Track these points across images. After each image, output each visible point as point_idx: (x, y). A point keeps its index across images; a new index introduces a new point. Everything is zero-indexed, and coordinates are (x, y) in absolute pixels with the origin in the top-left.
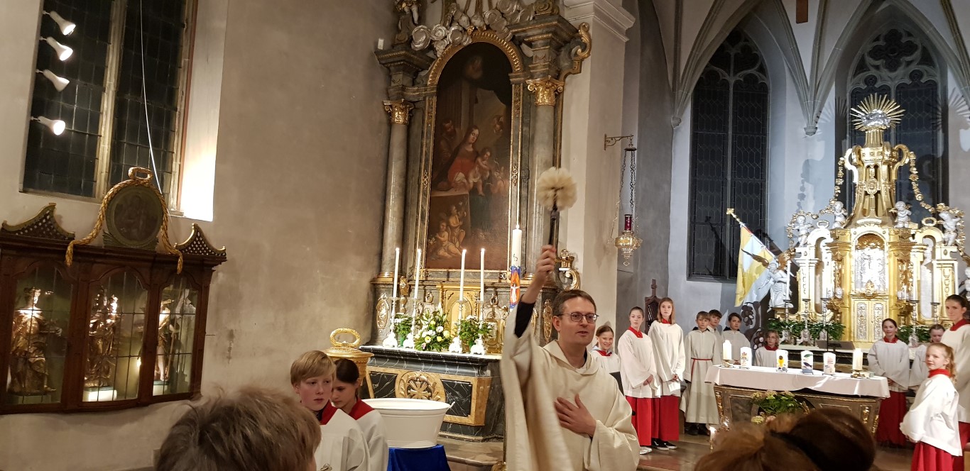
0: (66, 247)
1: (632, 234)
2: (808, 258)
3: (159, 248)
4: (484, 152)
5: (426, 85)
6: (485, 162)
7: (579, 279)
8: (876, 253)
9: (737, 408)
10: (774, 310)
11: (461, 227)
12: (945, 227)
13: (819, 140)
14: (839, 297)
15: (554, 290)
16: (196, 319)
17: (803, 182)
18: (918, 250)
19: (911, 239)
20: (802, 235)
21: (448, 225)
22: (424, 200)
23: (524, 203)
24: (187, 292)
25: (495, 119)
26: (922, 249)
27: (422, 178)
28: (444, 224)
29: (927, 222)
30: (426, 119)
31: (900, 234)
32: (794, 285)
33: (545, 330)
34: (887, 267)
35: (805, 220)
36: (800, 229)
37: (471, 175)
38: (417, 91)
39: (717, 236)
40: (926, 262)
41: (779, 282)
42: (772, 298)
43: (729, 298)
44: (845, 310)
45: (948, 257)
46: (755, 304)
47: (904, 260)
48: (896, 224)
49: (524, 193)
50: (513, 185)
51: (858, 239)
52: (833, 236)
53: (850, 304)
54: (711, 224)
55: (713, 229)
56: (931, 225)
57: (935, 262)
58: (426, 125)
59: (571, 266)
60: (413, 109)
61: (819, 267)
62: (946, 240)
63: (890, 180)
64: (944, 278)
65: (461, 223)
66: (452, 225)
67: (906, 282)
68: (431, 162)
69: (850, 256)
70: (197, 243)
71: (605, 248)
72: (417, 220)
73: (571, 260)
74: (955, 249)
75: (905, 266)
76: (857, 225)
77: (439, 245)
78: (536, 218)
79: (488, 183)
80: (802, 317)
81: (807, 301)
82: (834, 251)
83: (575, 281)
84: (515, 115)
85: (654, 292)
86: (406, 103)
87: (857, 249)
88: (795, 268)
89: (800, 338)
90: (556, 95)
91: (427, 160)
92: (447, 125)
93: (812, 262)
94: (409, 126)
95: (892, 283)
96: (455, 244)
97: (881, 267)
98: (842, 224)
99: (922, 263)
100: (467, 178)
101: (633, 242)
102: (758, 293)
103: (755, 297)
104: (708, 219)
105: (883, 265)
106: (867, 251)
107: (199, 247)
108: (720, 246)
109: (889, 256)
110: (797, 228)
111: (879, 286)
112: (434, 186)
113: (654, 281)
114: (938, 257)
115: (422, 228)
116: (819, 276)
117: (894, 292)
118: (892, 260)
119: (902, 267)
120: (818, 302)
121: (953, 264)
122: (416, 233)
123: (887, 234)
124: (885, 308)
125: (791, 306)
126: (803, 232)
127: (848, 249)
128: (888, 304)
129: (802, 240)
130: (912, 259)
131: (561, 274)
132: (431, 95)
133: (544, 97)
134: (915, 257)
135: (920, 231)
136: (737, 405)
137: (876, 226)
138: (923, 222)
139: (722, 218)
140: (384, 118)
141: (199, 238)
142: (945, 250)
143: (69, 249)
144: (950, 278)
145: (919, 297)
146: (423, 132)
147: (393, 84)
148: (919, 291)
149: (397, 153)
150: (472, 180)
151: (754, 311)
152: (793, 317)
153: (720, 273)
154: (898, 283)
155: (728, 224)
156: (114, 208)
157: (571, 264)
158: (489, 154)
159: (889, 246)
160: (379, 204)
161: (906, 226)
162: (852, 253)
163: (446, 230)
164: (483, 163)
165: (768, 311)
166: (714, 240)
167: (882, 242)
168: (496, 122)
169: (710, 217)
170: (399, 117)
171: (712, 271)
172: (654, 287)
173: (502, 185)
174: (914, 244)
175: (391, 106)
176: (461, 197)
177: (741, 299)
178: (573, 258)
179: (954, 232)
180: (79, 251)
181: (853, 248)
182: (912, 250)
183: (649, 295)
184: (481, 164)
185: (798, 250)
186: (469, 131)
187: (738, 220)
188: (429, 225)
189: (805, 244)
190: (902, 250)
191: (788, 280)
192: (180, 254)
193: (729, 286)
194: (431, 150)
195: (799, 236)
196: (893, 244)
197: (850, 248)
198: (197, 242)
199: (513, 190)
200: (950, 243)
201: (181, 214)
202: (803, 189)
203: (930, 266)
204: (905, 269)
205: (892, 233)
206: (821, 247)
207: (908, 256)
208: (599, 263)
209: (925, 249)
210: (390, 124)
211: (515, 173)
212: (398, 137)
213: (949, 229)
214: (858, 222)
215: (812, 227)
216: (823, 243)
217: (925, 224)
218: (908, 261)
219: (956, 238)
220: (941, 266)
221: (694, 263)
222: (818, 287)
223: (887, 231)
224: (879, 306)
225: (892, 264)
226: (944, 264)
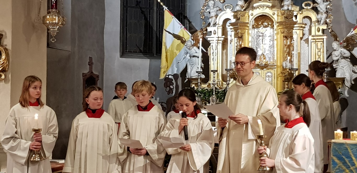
1: (59, 13)
2: (216, 36)
8: (268, 31)
10: (190, 80)
12: (319, 9)
18: (298, 28)
19: (294, 18)
20: (212, 17)
26: (302, 27)
29: (306, 5)
31: (285, 15)
32: (206, 59)
34: (275, 42)
35: (214, 4)
36: (211, 11)
39: (146, 19)
40: (304, 38)
41: (194, 56)
42: (189, 70)
43: (155, 71)
45: (320, 33)
46: (175, 76)
47: (289, 36)
48: (283, 6)
51: (255, 19)
52: (235, 17)
54: (141, 8)
55: (142, 12)
56: (309, 8)
61: (225, 43)
62: (319, 20)
64: (317, 50)
67: (290, 54)
69: (248, 34)
74: (325, 27)
75: (289, 41)
76: (253, 8)
80: (212, 86)
81: (214, 71)
82: (236, 30)
85: (91, 68)
87: (253, 28)
88: (206, 44)
93: (219, 39)
95: (279, 56)
97: (272, 42)
98: (242, 7)
99: (301, 38)
101: (59, 20)
102: (178, 67)
103: (175, 70)
104: (138, 3)
105: (273, 41)
106: (262, 30)
108: (148, 27)
109: (277, 34)
110: (208, 10)
111: (270, 58)
113: (91, 58)
114: (313, 33)
116: (225, 51)
117: (280, 62)
118: (279, 36)
119: (287, 42)
120: (225, 72)
121: (323, 39)
123: (276, 16)
124: (273, 76)
125: (203, 76)
126: (213, 14)
127: (247, 28)
128: (276, 72)
129: (212, 21)
130: (295, 36)
134: (297, 33)
135: (300, 12)
137: (268, 9)
138: (303, 5)
139: (150, 3)
142: (319, 28)
144: (322, 50)
145: (299, 66)
148: (299, 61)
151: (174, 81)
152: (205, 86)
153: (149, 51)
154: (283, 55)
155: (155, 8)
159: (277, 24)
161: (290, 8)
162: (250, 32)
165: (185, 82)
166: (143, 22)
167: (273, 22)
169: (140, 2)
171: (142, 49)
172: (91, 64)
174: (295, 23)
177: (164, 72)
179: (325, 13)
181: (251, 27)
182: (295, 28)
183: (86, 71)
185: (209, 29)
187: (162, 4)
189: (215, 25)
190: (286, 28)
191: (200, 54)
193: (155, 62)
195: (210, 18)
196: (280, 23)
197: (248, 27)
200: (322, 22)
203: (307, 41)
204: (288, 43)
205: (280, 14)
206: (227, 27)
207: (292, 33)
213: (322, 11)
214: (255, 5)
215: (220, 10)
216: (228, 24)
217: (305, 7)
218: (292, 37)
219: (327, 18)
220: (315, 41)
221: (126, 42)
222: (225, 61)
223: (276, 12)
224: (269, 74)
225: (279, 40)
226: (318, 39)
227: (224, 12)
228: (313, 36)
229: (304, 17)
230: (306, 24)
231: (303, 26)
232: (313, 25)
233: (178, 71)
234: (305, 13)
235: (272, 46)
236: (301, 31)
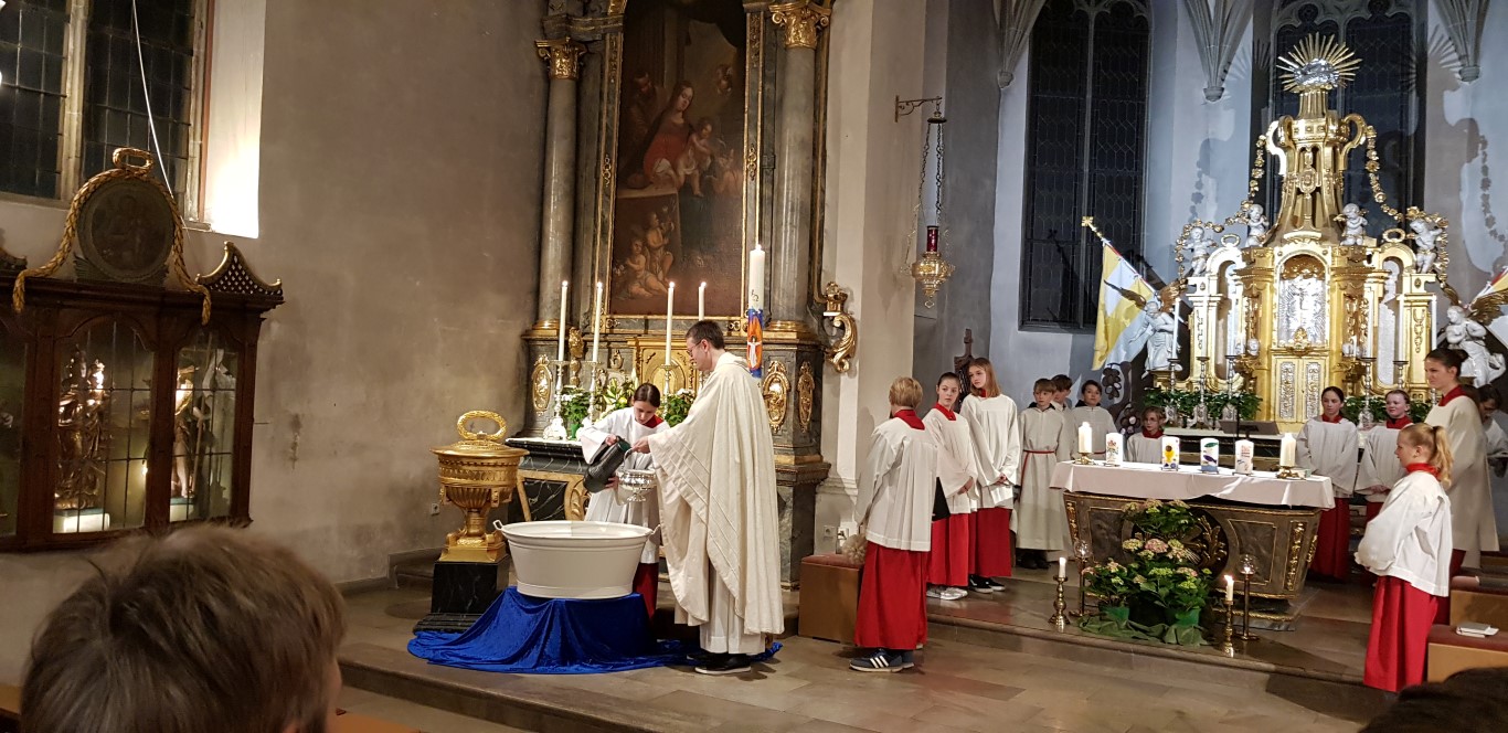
0: (13, 281)
1: (940, 258)
2: (1205, 293)
3: (170, 281)
4: (701, 126)
5: (606, 14)
6: (703, 141)
7: (854, 329)
8: (1312, 286)
9: (1100, 527)
10: (1153, 375)
11: (666, 248)
12: (1419, 243)
13: (1226, 108)
14: (1253, 353)
15: (815, 346)
16: (237, 397)
17: (1200, 175)
18: (1376, 280)
19: (1365, 262)
20: (1198, 258)
21: (646, 244)
22: (606, 203)
23: (767, 208)
24: (221, 353)
25: (720, 71)
26: (1382, 277)
27: (602, 167)
28: (639, 243)
29: (1390, 236)
30: (607, 70)
31: (1350, 255)
32: (1185, 336)
33: (802, 410)
34: (1327, 306)
35: (1203, 235)
36: (1196, 247)
37: (681, 162)
38: (592, 23)
39: (1066, 261)
40: (1386, 299)
41: (1162, 331)
42: (1151, 356)
43: (1083, 357)
44: (1262, 374)
45: (1422, 290)
46: (1123, 365)
47: (1355, 296)
48: (1345, 239)
49: (767, 192)
50: (749, 179)
51: (1285, 264)
52: (1246, 258)
53: (1270, 365)
54: (1057, 242)
55: (1059, 249)
56: (1396, 240)
57: (1401, 298)
58: (606, 80)
59: (842, 308)
60: (584, 54)
61: (1223, 306)
62: (1420, 264)
63: (1335, 171)
64: (1414, 323)
65: (666, 241)
66: (652, 244)
67: (1356, 330)
68: (615, 141)
69: (1272, 290)
70: (233, 274)
71: (895, 279)
72: (595, 236)
73: (842, 299)
74: (1432, 278)
75: (1355, 305)
76: (1283, 242)
77: (631, 276)
78: (786, 232)
79: (709, 177)
80: (1195, 385)
81: (1204, 360)
82: (1247, 282)
83: (848, 333)
84: (752, 64)
85: (969, 349)
86: (573, 43)
87: (1282, 278)
88: (1186, 310)
89: (1192, 418)
90: (818, 31)
91: (609, 138)
92: (641, 80)
93: (1212, 299)
94: (578, 81)
95: (1334, 332)
96: (656, 275)
97: (1319, 307)
98: (1260, 240)
99: (1380, 299)
100: (674, 167)
101: (941, 270)
102: (1127, 350)
103: (1123, 355)
104: (1052, 234)
105: (1322, 304)
106: (1299, 281)
107: (237, 280)
108: (1070, 277)
109: (1332, 290)
110: (1190, 246)
111: (1315, 336)
112: (621, 181)
113: (969, 332)
114: (1406, 289)
115: (603, 250)
116: (1223, 322)
117: (1337, 343)
118: (1335, 295)
119: (1351, 307)
120: (1220, 362)
121: (1429, 302)
122: (594, 258)
123: (1330, 256)
124: (1323, 370)
125: (1179, 368)
126: (1199, 253)
127: (1270, 279)
128: (1327, 364)
129: (1198, 266)
130: (1368, 295)
131: (826, 322)
132: (614, 31)
133: (798, 33)
134: (1371, 290)
135: (1380, 249)
136: (1099, 522)
137: (1313, 242)
138: (1385, 236)
139: (1074, 233)
140: (538, 69)
141: (236, 265)
142: (1418, 280)
143: (17, 284)
144: (1424, 323)
145: (1375, 352)
146: (601, 94)
147: (551, 13)
148: (1375, 343)
149: (561, 126)
150: (683, 171)
151: (1121, 376)
152: (1181, 386)
153: (1070, 317)
154: (1344, 331)
155: (1084, 242)
156: (90, 216)
157: (842, 305)
158: (709, 128)
159: (1332, 273)
160: (532, 211)
161: (1359, 242)
162: (1276, 285)
163: (643, 253)
164: (700, 144)
165: (1144, 376)
166: (1060, 267)
167: (1323, 268)
168: (721, 75)
169: (1055, 232)
170: (562, 67)
171: (1057, 315)
172: (968, 341)
173: (732, 179)
174: (1370, 270)
175: (548, 49)
176: (666, 199)
177: (1101, 358)
178: (846, 296)
179: (1432, 251)
180: (34, 287)
181: (1277, 277)
182: (1368, 280)
183: (961, 354)
184: (698, 145)
185: (1192, 281)
186: (677, 91)
187: (1099, 234)
188: (615, 243)
189: (1203, 272)
190: (1351, 280)
191: (1175, 328)
192: (206, 292)
193: (1083, 339)
194: (616, 122)
195: (1194, 260)
196: (1338, 271)
197: (1272, 277)
198: (233, 272)
199: (750, 188)
200: (1425, 269)
201: (207, 227)
202: (1199, 185)
203: (1394, 305)
204: (1355, 309)
205: (1337, 253)
206: (1227, 275)
207: (1361, 289)
208: (886, 306)
209: (1387, 279)
210: (548, 78)
211: (752, 160)
212: (562, 99)
213: (1425, 247)
214: (1286, 236)
215: (1213, 245)
216: (1229, 270)
217: (1388, 240)
218: (1361, 297)
219: (1435, 260)
220: (1411, 305)
221: (1029, 304)
222: (1221, 339)
223: (1330, 250)
224: (1315, 367)
225: (1335, 302)
226: (1416, 301)
227: (1221, 249)
228: (1406, 295)
229: (1387, 260)
230: (1390, 273)
231: (1386, 275)
232: (1405, 273)
233: (1127, 356)
234: (1389, 252)
235: (1320, 314)
236: (1381, 285)
